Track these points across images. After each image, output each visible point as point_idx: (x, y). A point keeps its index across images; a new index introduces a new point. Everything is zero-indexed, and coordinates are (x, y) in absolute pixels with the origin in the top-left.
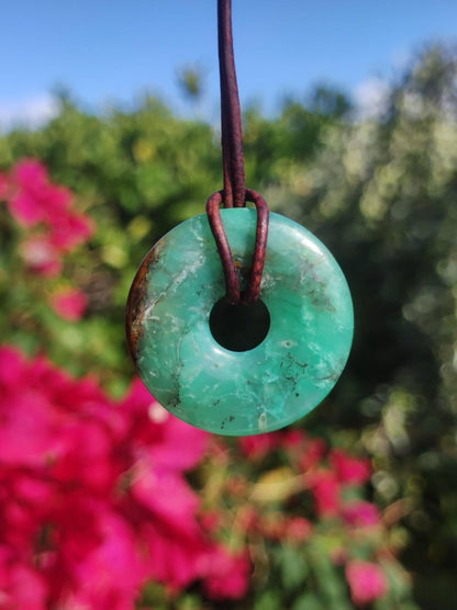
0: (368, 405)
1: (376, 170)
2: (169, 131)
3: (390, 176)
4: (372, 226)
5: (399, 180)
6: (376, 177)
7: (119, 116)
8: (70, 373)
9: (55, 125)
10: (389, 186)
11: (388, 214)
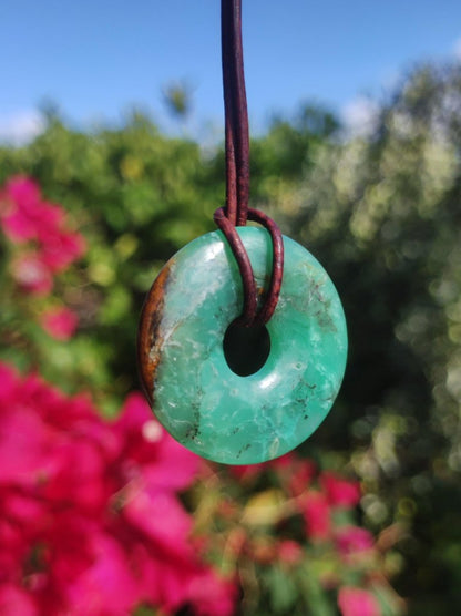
0: (358, 428)
1: (367, 190)
2: (157, 149)
3: (380, 196)
4: (361, 246)
5: (390, 200)
6: (366, 196)
7: (107, 134)
9: (40, 142)
10: (380, 206)
11: (378, 235)
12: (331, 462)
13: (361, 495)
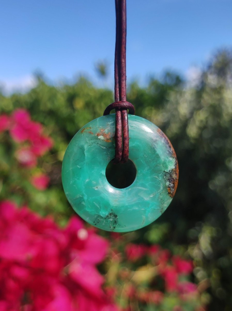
1: (195, 113)
2: (92, 94)
3: (201, 116)
4: (192, 141)
5: (207, 118)
6: (194, 115)
7: (67, 87)
8: (39, 215)
9: (34, 91)
10: (201, 121)
11: (201, 135)
12: (178, 251)
13: (193, 267)
